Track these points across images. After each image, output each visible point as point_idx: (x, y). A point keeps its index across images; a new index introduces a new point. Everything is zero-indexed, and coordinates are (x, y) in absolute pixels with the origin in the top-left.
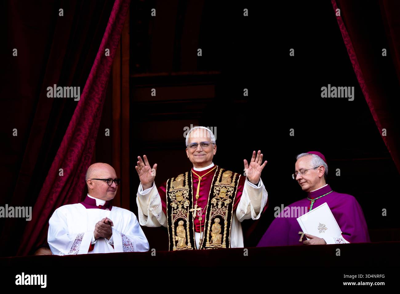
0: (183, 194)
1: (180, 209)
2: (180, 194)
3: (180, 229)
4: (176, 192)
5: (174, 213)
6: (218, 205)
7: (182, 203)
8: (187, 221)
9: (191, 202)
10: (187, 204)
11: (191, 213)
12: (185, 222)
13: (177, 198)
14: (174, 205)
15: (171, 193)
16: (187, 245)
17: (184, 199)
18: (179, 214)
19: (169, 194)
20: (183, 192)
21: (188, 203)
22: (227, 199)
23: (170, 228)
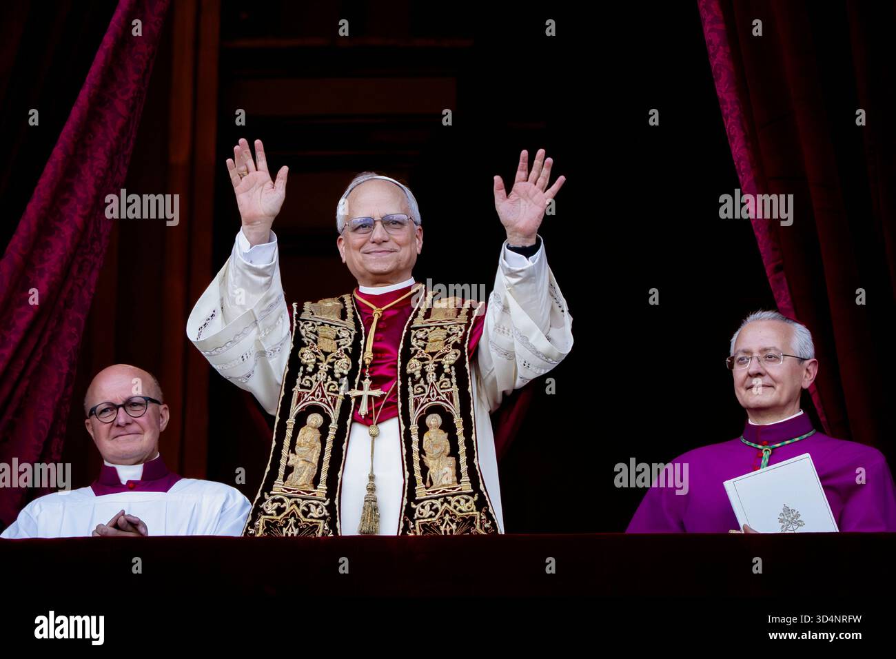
0: (337, 337)
1: (321, 376)
2: (331, 332)
3: (308, 435)
4: (319, 324)
5: (302, 387)
6: (427, 373)
7: (330, 359)
8: (333, 421)
9: (355, 365)
10: (343, 366)
11: (347, 398)
12: (327, 420)
13: (320, 340)
14: (307, 356)
15: (308, 323)
16: (316, 488)
17: (339, 352)
18: (316, 394)
19: (302, 324)
20: (339, 331)
21: (349, 365)
22: (447, 353)
23: (282, 426)
